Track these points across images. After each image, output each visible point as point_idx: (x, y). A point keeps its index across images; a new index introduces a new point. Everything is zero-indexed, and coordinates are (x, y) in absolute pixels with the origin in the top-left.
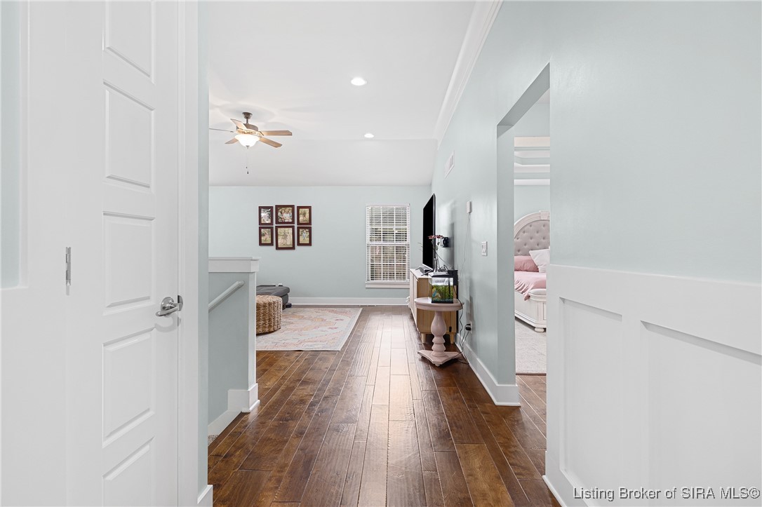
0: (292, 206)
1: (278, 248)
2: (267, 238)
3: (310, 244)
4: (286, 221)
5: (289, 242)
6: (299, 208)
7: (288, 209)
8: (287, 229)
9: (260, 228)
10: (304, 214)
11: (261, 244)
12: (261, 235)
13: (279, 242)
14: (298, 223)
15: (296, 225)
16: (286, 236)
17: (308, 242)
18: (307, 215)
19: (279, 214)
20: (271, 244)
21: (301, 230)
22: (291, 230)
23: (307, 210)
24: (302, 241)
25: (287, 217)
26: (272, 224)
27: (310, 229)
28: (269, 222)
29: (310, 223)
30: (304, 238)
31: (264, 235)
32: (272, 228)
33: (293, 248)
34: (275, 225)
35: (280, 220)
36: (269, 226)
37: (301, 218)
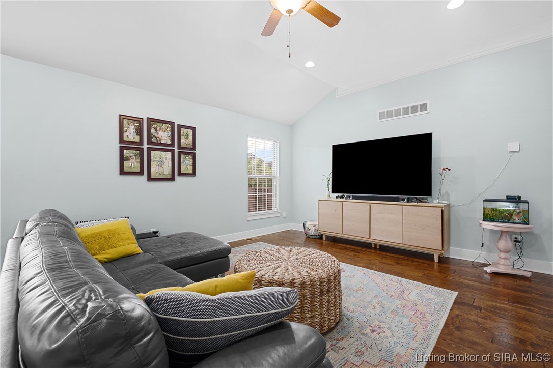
0: (172, 123)
1: (150, 179)
2: (132, 164)
3: (194, 174)
4: (163, 142)
5: (167, 170)
6: (180, 127)
7: (165, 126)
8: (163, 153)
9: (122, 149)
10: (187, 136)
11: (122, 172)
12: (122, 159)
13: (153, 170)
14: (179, 147)
15: (176, 150)
16: (162, 162)
17: (191, 172)
18: (191, 138)
19: (153, 131)
20: (141, 173)
21: (183, 156)
22: (169, 155)
23: (190, 132)
24: (183, 170)
25: (164, 136)
26: (141, 143)
27: (194, 155)
28: (137, 139)
29: (194, 148)
30: (186, 166)
31: (127, 159)
32: (141, 150)
33: (172, 179)
34: (145, 146)
35: (153, 140)
36: (136, 147)
37: (183, 140)
